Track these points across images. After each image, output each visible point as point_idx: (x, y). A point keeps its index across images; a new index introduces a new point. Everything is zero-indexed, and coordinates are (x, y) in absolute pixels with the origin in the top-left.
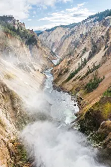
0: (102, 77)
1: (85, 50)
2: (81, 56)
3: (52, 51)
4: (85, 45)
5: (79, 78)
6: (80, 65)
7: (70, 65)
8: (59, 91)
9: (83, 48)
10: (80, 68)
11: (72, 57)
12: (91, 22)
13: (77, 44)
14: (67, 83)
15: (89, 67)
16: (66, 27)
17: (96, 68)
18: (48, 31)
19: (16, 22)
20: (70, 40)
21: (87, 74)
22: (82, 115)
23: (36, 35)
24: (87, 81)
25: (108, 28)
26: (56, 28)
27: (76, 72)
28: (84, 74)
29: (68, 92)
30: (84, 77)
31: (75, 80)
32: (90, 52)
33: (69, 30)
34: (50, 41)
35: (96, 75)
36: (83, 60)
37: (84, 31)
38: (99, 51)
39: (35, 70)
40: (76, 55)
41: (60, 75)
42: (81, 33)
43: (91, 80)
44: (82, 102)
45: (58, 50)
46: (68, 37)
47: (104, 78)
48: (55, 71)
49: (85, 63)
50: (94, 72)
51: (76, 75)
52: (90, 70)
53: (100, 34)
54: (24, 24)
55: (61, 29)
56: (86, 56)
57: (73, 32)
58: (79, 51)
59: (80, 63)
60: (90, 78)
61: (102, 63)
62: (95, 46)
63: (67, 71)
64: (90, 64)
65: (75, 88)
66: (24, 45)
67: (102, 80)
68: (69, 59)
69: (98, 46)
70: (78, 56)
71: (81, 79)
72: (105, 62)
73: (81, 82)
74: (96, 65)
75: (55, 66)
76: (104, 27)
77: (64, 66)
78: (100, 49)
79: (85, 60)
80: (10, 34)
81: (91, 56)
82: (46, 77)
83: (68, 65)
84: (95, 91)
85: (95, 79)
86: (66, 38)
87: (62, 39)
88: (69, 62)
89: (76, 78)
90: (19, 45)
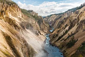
0: (76, 40)
2: (65, 28)
5: (64, 39)
6: (64, 33)
7: (59, 32)
8: (53, 46)
9: (65, 24)
11: (60, 29)
12: (70, 12)
13: (62, 22)
14: (57, 42)
16: (57, 14)
17: (73, 34)
18: (48, 16)
19: (34, 13)
20: (59, 20)
21: (68, 38)
23: (42, 18)
24: (68, 41)
25: (78, 15)
26: (52, 15)
27: (62, 36)
28: (66, 38)
29: (58, 47)
30: (67, 39)
31: (61, 40)
33: (59, 16)
34: (49, 21)
36: (66, 30)
37: (66, 16)
38: (74, 26)
40: (62, 28)
41: (54, 37)
42: (65, 17)
44: (65, 53)
45: (53, 25)
47: (77, 40)
48: (51, 35)
49: (67, 32)
50: (72, 37)
51: (62, 38)
52: (69, 35)
53: (74, 18)
54: (37, 13)
55: (55, 15)
56: (67, 28)
57: (60, 17)
58: (63, 26)
59: (64, 32)
60: (69, 40)
61: (76, 32)
63: (57, 35)
64: (69, 32)
65: (61, 45)
67: (76, 41)
69: (73, 24)
70: (63, 28)
71: (65, 40)
72: (78, 32)
73: (64, 41)
74: (73, 33)
75: (51, 33)
76: (76, 15)
77: (56, 33)
79: (67, 30)
80: (31, 18)
81: (70, 28)
83: (58, 33)
85: (72, 40)
86: (57, 20)
87: (55, 20)
88: (58, 31)
89: (62, 39)
90: (34, 23)
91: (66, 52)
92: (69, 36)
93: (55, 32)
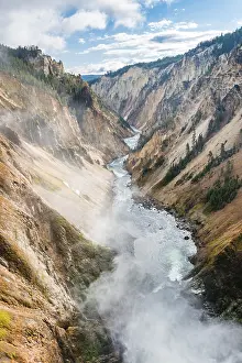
1: (199, 117)
2: (192, 129)
3: (122, 119)
4: (197, 106)
5: (190, 177)
6: (191, 149)
7: (167, 149)
8: (147, 206)
9: (194, 112)
10: (191, 156)
11: (170, 133)
12: (206, 56)
13: (174, 102)
14: (164, 189)
15: (211, 154)
16: (150, 65)
17: (226, 155)
18: (110, 75)
19: (46, 61)
20: (160, 94)
21: (208, 168)
22: (206, 262)
23: (87, 85)
24: (208, 184)
26: (126, 69)
27: (183, 164)
28: (202, 169)
29: (168, 210)
30: (202, 175)
31: (180, 182)
32: (212, 121)
33: (157, 73)
34: (117, 96)
35: (229, 172)
36: (197, 138)
37: (192, 74)
38: (231, 119)
39: (91, 162)
40: (179, 128)
41: (147, 171)
42: (185, 79)
43: (218, 183)
45: (134, 115)
46: (154, 87)
48: (134, 162)
49: (200, 145)
50: (224, 164)
51: (184, 172)
52: (213, 160)
53: (230, 82)
54: (60, 63)
55: (140, 70)
56: (202, 128)
57: (166, 78)
58: (186, 119)
59: (191, 145)
60: (215, 178)
61: (241, 145)
62: (221, 108)
63: (161, 162)
64: (213, 147)
65: (182, 200)
66: (65, 109)
68: (164, 137)
69: (228, 108)
70: (183, 129)
71: (195, 181)
73: (194, 186)
74: (227, 148)
75: (134, 151)
77: (154, 151)
78: (233, 114)
79: (200, 137)
80: (37, 86)
81: (213, 130)
82: (115, 176)
83: (162, 149)
84: (230, 208)
85: (227, 180)
86: (151, 91)
87: (141, 92)
88: (165, 144)
89: (184, 177)
90: (55, 109)
91: (206, 228)
92: (213, 163)
93: (149, 147)
